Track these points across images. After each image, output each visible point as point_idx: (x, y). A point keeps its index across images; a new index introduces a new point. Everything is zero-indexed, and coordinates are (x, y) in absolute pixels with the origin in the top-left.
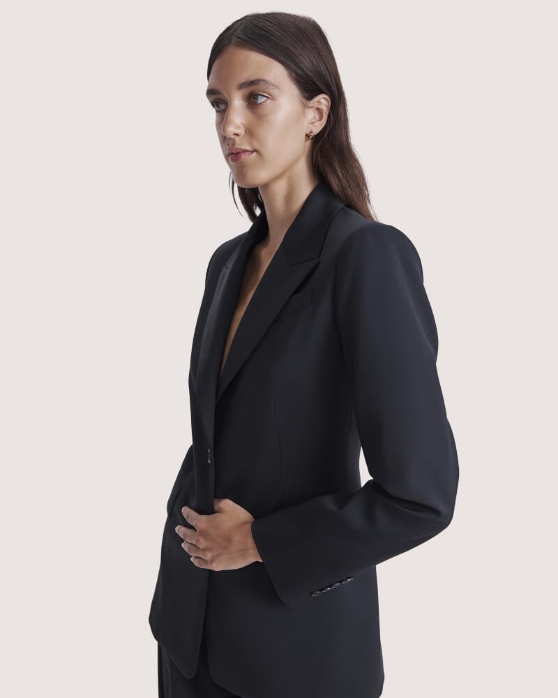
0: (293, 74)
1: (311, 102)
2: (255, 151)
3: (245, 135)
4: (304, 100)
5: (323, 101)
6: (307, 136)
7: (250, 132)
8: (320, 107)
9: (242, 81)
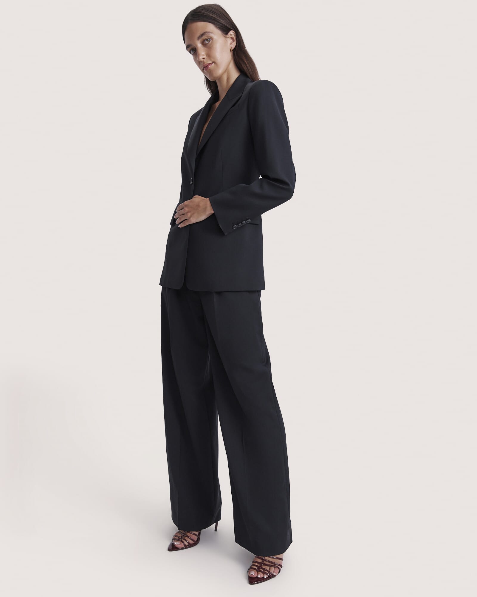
0: (218, 26)
1: (228, 35)
2: (213, 62)
3: (207, 58)
4: (225, 35)
5: (232, 33)
6: (231, 50)
7: (209, 56)
8: (232, 36)
9: (199, 36)
